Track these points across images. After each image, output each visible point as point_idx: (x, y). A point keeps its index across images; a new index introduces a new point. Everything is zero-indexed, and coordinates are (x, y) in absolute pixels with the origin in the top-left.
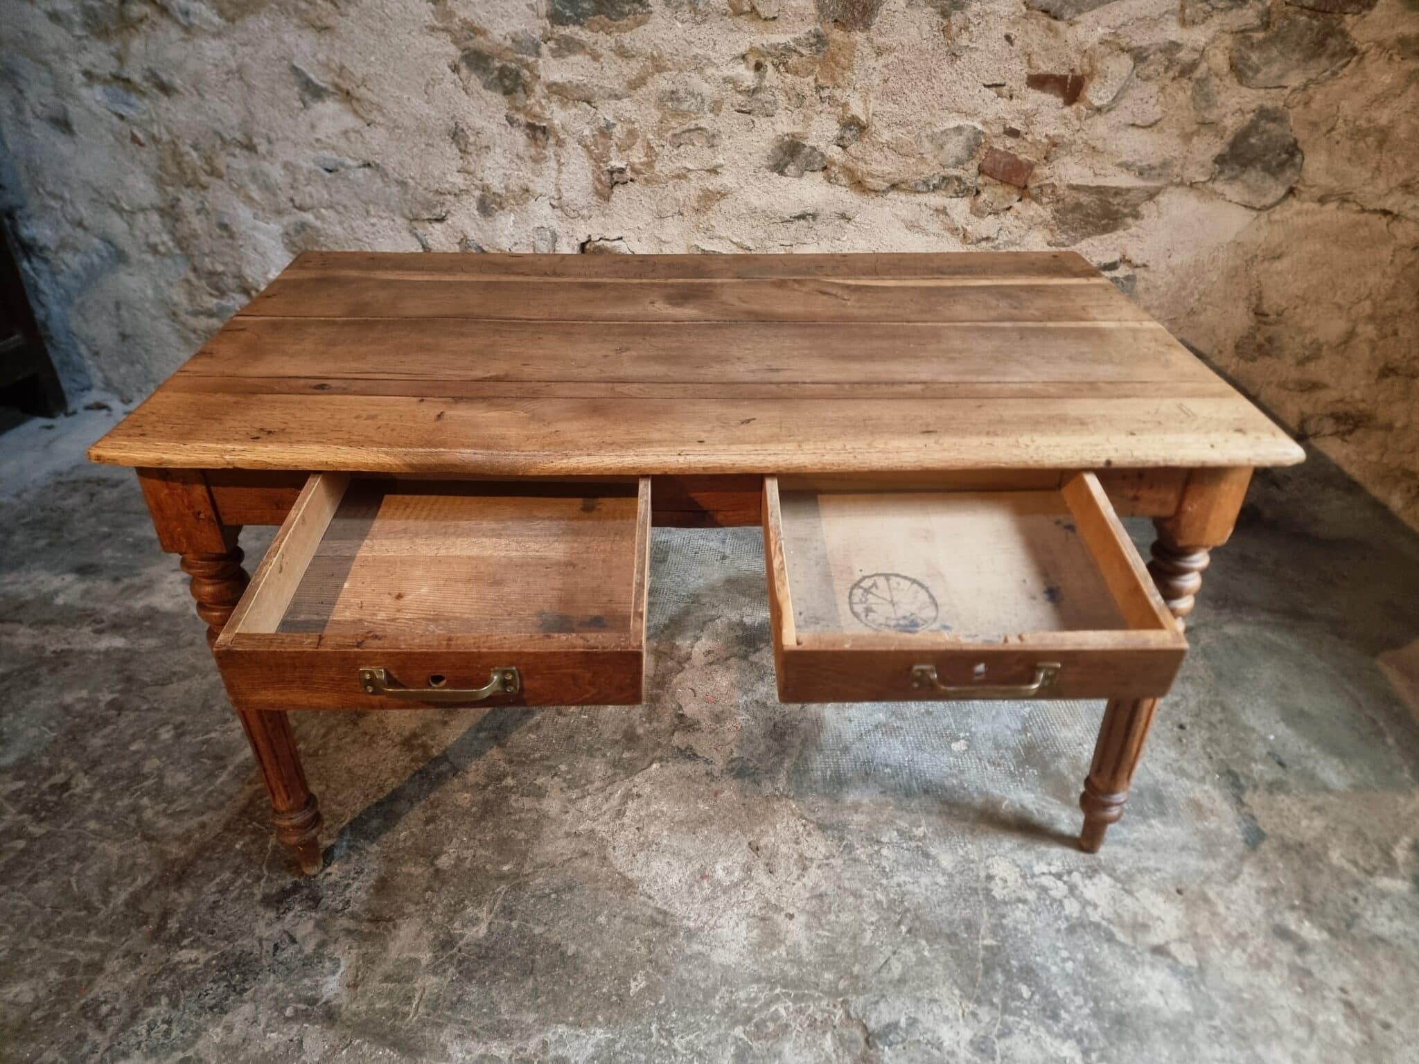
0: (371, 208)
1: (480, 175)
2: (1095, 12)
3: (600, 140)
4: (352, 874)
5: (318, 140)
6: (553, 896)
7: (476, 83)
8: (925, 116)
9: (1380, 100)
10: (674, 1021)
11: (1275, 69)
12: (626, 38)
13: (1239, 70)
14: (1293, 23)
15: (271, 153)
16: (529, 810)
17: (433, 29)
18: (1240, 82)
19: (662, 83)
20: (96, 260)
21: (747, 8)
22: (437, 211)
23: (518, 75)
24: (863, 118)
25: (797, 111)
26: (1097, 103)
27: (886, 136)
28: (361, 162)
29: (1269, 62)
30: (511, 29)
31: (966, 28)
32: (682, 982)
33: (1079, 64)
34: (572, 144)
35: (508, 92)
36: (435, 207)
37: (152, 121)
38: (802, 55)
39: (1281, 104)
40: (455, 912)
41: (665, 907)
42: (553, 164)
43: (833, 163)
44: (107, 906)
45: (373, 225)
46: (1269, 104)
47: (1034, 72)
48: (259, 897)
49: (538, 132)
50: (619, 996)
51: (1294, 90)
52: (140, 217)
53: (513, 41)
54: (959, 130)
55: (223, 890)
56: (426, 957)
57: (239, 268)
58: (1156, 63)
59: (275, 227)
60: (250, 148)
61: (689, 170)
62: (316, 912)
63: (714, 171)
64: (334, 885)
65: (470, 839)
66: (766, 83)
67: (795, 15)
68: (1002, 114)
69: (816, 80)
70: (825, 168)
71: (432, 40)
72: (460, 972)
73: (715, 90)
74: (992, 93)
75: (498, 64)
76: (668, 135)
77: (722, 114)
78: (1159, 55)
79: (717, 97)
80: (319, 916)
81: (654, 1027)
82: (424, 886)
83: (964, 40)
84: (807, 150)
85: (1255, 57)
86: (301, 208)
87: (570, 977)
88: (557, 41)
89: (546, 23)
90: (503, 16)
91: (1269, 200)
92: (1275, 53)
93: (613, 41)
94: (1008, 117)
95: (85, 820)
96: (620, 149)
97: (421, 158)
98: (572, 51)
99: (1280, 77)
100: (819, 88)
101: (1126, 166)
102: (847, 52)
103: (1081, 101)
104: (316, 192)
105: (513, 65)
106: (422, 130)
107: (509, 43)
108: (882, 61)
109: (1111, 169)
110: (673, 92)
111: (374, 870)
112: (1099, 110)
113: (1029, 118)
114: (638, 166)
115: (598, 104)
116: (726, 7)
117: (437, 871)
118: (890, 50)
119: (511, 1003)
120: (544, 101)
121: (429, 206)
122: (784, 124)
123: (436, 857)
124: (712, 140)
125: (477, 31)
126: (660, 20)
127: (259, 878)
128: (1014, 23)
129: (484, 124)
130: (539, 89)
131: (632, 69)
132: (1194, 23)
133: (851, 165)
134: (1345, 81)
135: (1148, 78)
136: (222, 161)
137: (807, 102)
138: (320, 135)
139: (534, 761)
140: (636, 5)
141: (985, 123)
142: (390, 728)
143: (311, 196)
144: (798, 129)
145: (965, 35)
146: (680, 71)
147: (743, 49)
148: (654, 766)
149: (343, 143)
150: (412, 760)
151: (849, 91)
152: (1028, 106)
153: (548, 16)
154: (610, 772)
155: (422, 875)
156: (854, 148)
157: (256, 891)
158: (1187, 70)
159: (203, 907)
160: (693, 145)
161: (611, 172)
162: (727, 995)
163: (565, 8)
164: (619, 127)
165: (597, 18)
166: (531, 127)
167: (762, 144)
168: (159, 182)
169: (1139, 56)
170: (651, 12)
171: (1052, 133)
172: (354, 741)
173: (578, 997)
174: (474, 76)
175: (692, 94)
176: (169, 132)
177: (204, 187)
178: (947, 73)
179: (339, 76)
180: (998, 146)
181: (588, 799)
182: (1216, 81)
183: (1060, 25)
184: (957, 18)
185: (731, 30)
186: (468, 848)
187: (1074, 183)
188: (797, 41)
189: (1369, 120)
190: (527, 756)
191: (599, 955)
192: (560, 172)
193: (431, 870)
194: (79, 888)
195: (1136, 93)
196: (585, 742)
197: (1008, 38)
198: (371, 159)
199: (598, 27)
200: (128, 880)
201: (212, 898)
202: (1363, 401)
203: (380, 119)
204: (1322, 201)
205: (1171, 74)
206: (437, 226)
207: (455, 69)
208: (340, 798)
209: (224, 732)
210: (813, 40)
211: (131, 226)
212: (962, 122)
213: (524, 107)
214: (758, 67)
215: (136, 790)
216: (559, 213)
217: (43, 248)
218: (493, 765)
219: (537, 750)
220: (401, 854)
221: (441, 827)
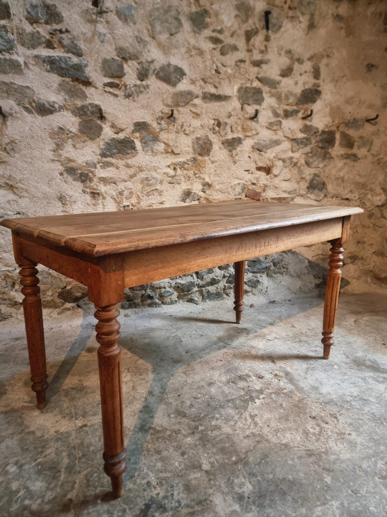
2: (271, 149)
3: (119, 196)
4: (169, 488)
6: (263, 461)
7: (70, 179)
8: (229, 180)
9: (340, 170)
10: (354, 486)
11: (316, 163)
12: (129, 161)
13: (308, 164)
14: (317, 151)
16: (220, 435)
17: (53, 160)
18: (309, 167)
19: (143, 175)
21: (170, 151)
23: (88, 175)
24: (210, 182)
25: (188, 182)
26: (276, 174)
27: (218, 187)
28: (15, 212)
29: (314, 161)
30: (85, 160)
31: (237, 155)
32: (342, 471)
33: (269, 164)
34: (108, 199)
35: (83, 181)
38: (189, 164)
39: (318, 172)
40: (231, 484)
41: (307, 448)
42: (101, 206)
43: (201, 197)
46: (316, 172)
47: (258, 166)
49: (95, 194)
50: (326, 486)
51: (322, 168)
53: (86, 163)
54: (239, 184)
56: (237, 507)
58: (288, 163)
61: (153, 204)
62: (168, 512)
63: (162, 203)
64: (165, 497)
65: (208, 454)
66: (178, 174)
67: (186, 152)
68: (250, 179)
69: (194, 172)
70: (198, 199)
71: (52, 164)
72: (258, 506)
73: (161, 177)
74: (247, 172)
75: (79, 172)
76: (145, 192)
77: (163, 184)
78: (288, 160)
79: (162, 179)
80: (170, 513)
81: (349, 491)
82: (207, 479)
83: (237, 158)
84: (193, 194)
85: (311, 160)
87: (301, 488)
88: (103, 163)
89: (100, 157)
90: (82, 155)
91: (321, 198)
92: (315, 159)
93: (124, 162)
94: (252, 179)
96: (127, 199)
97: (44, 208)
98: (108, 166)
99: (318, 165)
100: (195, 174)
101: (285, 192)
102: (203, 163)
103: (271, 173)
105: (86, 172)
106: (46, 197)
107: (84, 164)
108: (214, 165)
109: (281, 193)
110: (147, 178)
111: (178, 483)
112: (276, 176)
113: (257, 179)
114: (134, 204)
115: (118, 184)
116: (163, 151)
117: (207, 472)
118: (216, 162)
119: (290, 508)
120: (98, 184)
122: (185, 186)
123: (200, 467)
124: (160, 193)
125: (70, 160)
126: (141, 155)
127: (124, 511)
128: (250, 153)
129: (73, 193)
130: (95, 180)
131: (131, 171)
132: (295, 152)
133: (207, 197)
134: (331, 166)
135: (286, 167)
137: (191, 179)
139: (203, 417)
140: (133, 151)
141: (246, 181)
144: (190, 187)
145: (237, 157)
146: (149, 171)
147: (169, 164)
149: (8, 206)
150: (152, 434)
151: (205, 175)
152: (257, 176)
153: (100, 155)
154: (237, 411)
155: (201, 476)
156: (208, 192)
158: (295, 164)
160: (154, 195)
161: (124, 207)
162: (360, 469)
163: (107, 152)
164: (126, 191)
165: (118, 155)
166: (93, 193)
167: (178, 193)
169: (284, 161)
170: (138, 153)
171: (265, 183)
173: (312, 494)
174: (69, 177)
175: (154, 178)
178: (233, 167)
179: (8, 180)
180: (250, 188)
181: (239, 423)
182: (302, 167)
183: (263, 153)
184: (234, 152)
185: (164, 158)
186: (210, 458)
187: (273, 197)
188: (187, 160)
189: (339, 175)
190: (199, 417)
191: (303, 475)
192: (104, 208)
193: (203, 472)
195: (284, 171)
196: (216, 405)
197: (249, 157)
198: (20, 210)
199: (118, 158)
202: (355, 252)
203: (26, 195)
204: (332, 197)
205: (292, 165)
207: (61, 174)
208: (132, 461)
209: (45, 457)
210: (192, 160)
212: (240, 181)
213: (89, 187)
214: (175, 169)
215: (18, 499)
218: (188, 425)
219: (201, 413)
220: (184, 472)
221: (191, 454)
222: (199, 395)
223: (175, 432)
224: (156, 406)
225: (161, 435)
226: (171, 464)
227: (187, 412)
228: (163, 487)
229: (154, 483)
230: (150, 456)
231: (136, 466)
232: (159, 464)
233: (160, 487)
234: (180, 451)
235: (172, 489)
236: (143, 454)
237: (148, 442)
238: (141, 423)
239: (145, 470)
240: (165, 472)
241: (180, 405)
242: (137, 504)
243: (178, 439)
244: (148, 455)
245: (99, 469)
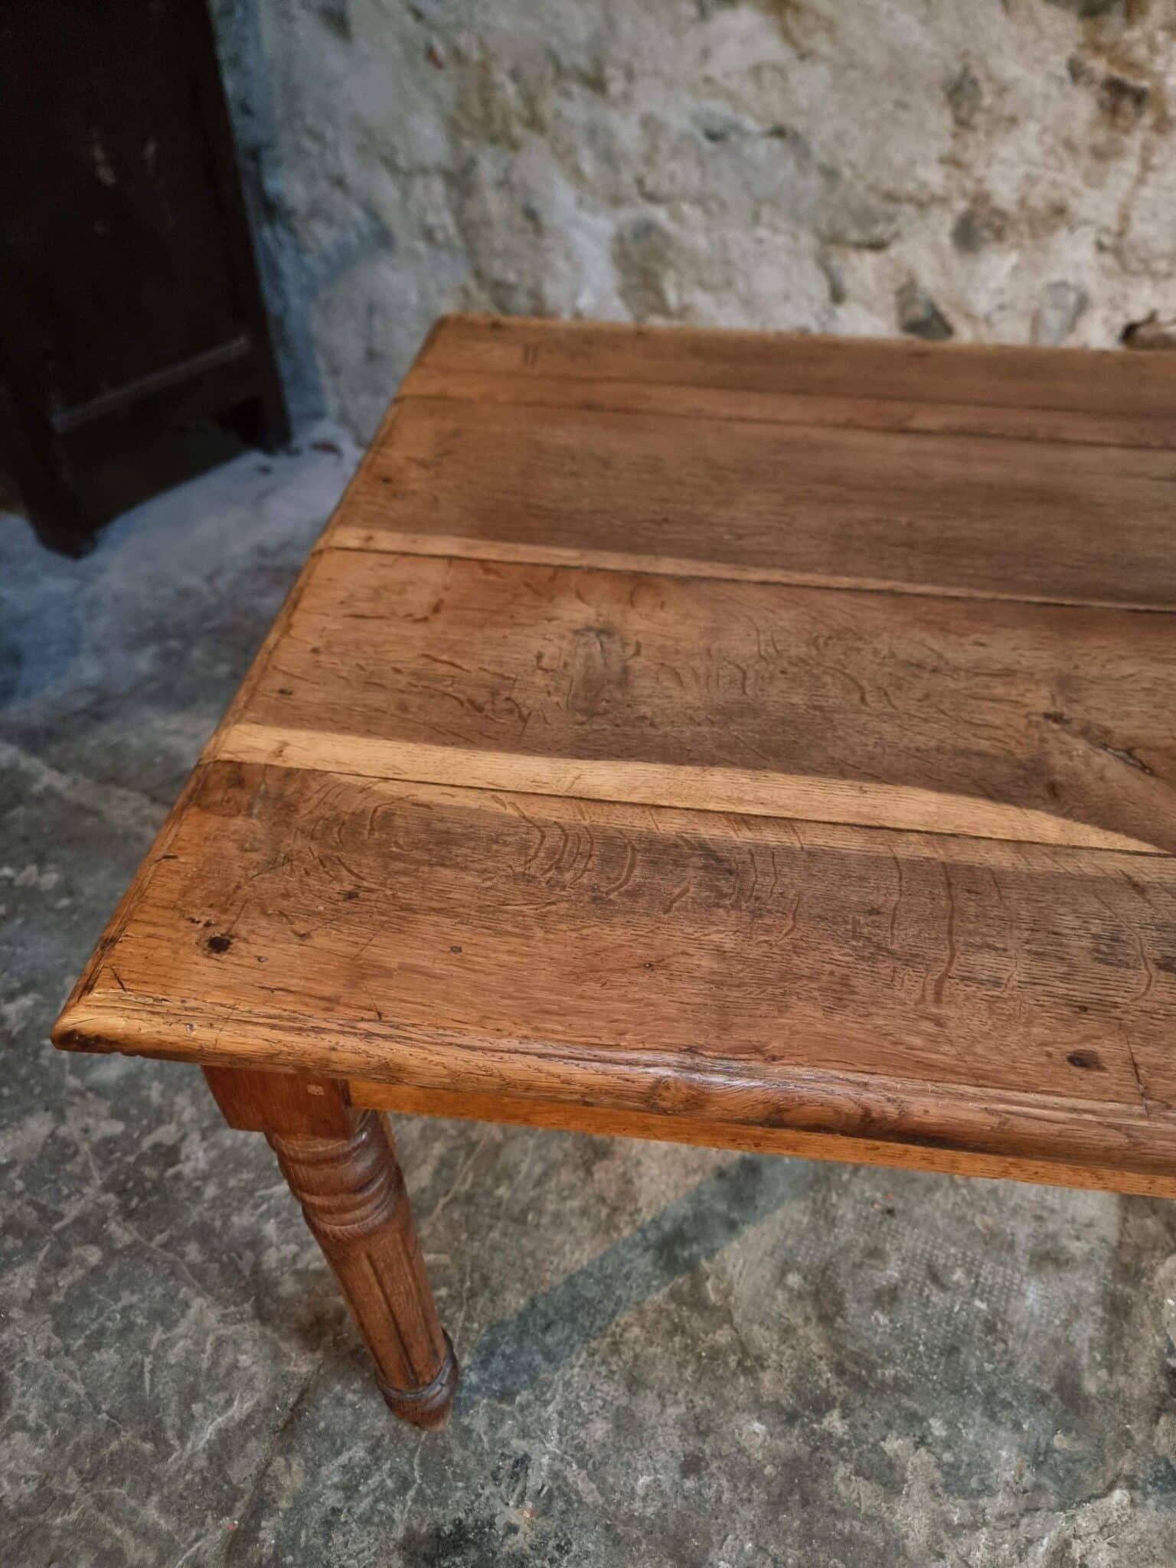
0: (766, 212)
1: (979, 170)
5: (708, 80)
15: (626, 97)
16: (870, 1518)
20: (353, 239)
22: (879, 231)
28: (769, 126)
35: (1091, 11)
36: (876, 222)
37: (460, 25)
42: (1131, 165)
44: (183, 1444)
45: (760, 241)
48: (399, 1533)
49: (1125, 99)
52: (419, 183)
55: (350, 1490)
57: (539, 283)
59: (605, 225)
60: (597, 84)
65: (760, 1549)
86: (652, 198)
95: (184, 1238)
97: (878, 128)
104: (682, 173)
121: (865, 217)
127: (404, 1485)
129: (1021, 72)
136: (550, 104)
138: (714, 69)
139: (882, 1385)
142: (642, 1202)
143: (672, 178)
148: (1119, 1495)
149: (748, 89)
150: (673, 1296)
154: (1029, 1479)
157: (397, 1515)
159: (316, 1513)
166: (1116, 88)
168: (454, 129)
172: (584, 1212)
176: (482, 45)
177: (514, 145)
181: (983, 1536)
190: (872, 1368)
192: (1141, 181)
194: (153, 1385)
196: (981, 1374)
198: (788, 122)
200: (220, 1398)
201: (333, 1499)
203: (825, 48)
206: (870, 258)
208: (549, 1340)
211: (405, 194)
213: (1115, 45)
216: (1108, 260)
217: (291, 213)
218: (807, 1368)
219: (890, 1360)
220: (636, 1533)
221: (709, 1493)
222: (958, 1275)
223: (746, 1354)
224: (781, 1189)
225: (696, 1323)
226: (628, 1465)
227: (852, 1307)
228: (541, 1522)
229: (536, 1479)
230: (603, 1370)
231: (544, 1366)
232: (600, 1429)
233: (532, 1514)
234: (692, 1444)
235: (557, 1555)
236: (594, 1344)
237: (641, 1312)
238: (685, 1219)
239: (550, 1408)
240: (591, 1477)
241: (856, 1255)
242: (443, 1502)
243: (728, 1392)
244: (604, 1362)
245: (462, 1281)
